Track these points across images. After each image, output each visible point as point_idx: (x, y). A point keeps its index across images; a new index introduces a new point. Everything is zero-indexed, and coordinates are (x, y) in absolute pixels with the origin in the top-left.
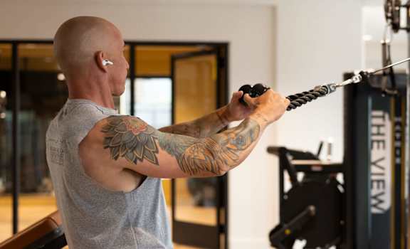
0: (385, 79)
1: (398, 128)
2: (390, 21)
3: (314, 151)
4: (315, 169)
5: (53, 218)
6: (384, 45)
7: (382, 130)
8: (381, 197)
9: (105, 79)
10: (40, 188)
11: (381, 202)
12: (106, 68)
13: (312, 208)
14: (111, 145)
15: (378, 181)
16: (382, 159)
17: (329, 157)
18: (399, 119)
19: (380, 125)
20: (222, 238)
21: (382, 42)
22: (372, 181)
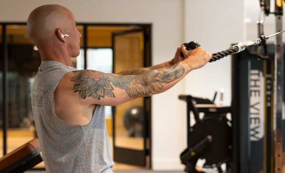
0: (260, 48)
1: (269, 82)
2: (263, 8)
3: (211, 98)
4: (212, 110)
5: (31, 144)
6: (259, 24)
7: (258, 83)
8: (257, 129)
9: (65, 47)
10: (22, 125)
11: (257, 133)
12: (64, 39)
13: (210, 137)
14: (79, 89)
15: (255, 119)
16: (258, 103)
17: (222, 102)
18: (269, 76)
19: (257, 80)
20: (148, 158)
21: (258, 22)
22: (251, 119)
